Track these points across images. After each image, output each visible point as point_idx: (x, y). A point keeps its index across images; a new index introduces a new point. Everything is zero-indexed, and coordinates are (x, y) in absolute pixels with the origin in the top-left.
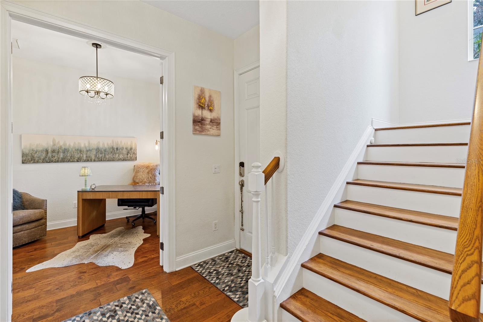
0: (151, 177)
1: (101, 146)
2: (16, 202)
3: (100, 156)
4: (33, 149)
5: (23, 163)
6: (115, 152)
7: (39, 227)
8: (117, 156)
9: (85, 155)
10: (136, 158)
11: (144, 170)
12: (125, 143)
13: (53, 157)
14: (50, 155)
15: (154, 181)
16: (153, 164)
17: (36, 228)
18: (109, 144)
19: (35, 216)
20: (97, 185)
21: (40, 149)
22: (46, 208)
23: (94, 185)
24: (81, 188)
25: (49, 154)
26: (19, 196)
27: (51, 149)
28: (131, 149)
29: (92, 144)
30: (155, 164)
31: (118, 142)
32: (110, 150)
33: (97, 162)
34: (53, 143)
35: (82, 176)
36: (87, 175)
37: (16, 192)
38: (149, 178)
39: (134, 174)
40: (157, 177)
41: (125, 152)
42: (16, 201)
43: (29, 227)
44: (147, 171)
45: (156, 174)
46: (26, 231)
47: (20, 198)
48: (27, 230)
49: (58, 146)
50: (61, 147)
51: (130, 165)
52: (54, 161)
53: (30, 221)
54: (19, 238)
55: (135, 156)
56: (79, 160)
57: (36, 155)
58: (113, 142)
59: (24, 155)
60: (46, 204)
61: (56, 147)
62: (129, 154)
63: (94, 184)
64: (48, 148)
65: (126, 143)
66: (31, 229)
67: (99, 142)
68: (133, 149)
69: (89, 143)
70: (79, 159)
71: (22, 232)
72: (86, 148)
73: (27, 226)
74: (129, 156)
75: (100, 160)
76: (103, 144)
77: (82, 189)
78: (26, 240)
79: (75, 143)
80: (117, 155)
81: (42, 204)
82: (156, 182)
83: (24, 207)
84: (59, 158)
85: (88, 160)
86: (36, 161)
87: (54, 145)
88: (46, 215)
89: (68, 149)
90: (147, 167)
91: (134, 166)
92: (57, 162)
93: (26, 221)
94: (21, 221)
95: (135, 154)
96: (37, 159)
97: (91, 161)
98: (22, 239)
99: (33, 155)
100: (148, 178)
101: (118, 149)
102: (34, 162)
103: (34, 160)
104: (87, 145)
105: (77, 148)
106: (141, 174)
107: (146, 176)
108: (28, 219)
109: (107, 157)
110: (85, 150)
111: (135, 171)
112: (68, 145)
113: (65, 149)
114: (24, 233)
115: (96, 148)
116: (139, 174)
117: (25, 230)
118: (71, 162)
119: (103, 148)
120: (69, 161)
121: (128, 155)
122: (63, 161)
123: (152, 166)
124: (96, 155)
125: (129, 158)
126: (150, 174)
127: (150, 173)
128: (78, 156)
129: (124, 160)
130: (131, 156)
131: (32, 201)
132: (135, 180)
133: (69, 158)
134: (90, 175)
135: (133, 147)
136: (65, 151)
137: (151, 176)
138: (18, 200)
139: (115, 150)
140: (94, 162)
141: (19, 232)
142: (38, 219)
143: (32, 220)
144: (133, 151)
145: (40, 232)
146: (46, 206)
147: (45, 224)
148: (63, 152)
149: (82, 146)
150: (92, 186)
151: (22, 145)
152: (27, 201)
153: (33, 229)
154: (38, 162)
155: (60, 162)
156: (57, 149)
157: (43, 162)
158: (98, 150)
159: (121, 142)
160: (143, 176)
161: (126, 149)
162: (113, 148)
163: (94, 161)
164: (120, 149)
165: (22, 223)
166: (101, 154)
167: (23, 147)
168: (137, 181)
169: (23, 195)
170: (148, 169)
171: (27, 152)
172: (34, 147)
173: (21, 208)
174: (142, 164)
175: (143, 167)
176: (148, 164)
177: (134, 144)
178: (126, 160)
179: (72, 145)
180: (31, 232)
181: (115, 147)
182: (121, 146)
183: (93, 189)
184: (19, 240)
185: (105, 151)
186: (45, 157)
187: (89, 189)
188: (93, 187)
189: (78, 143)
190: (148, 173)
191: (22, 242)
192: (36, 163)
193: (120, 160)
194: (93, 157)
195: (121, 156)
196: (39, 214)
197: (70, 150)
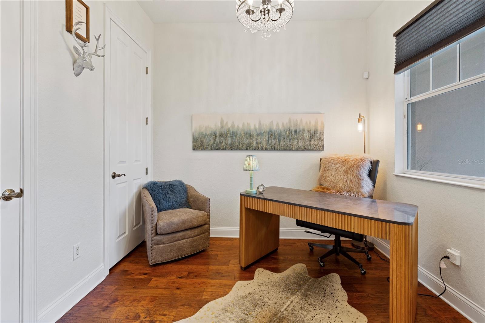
0: (351, 181)
1: (275, 128)
2: (182, 197)
3: (274, 142)
4: (202, 133)
5: (194, 149)
6: (293, 136)
7: (202, 235)
8: (295, 143)
9: (255, 141)
10: (323, 146)
11: (337, 166)
12: (306, 123)
13: (221, 143)
14: (218, 140)
15: (358, 188)
16: (355, 157)
17: (199, 236)
18: (285, 125)
19: (197, 221)
20: (266, 186)
21: (209, 132)
22: (209, 210)
23: (262, 187)
24: (245, 188)
25: (217, 138)
26: (185, 189)
27: (220, 132)
28: (316, 132)
29: (263, 125)
30: (359, 157)
31: (297, 120)
32: (286, 133)
33: (269, 151)
34: (221, 124)
35: (246, 170)
36: (252, 169)
37: (182, 184)
38: (348, 182)
39: (320, 174)
40: (365, 182)
41: (306, 136)
42: (182, 195)
43: (191, 234)
44: (344, 168)
45: (362, 175)
46: (188, 239)
47: (186, 192)
48: (190, 238)
49: (226, 128)
50: (229, 130)
51: (314, 157)
52: (222, 148)
53: (192, 227)
54: (181, 248)
55: (322, 144)
56: (248, 148)
57: (205, 140)
58: (290, 122)
59: (195, 140)
60: (209, 205)
61: (224, 131)
62: (313, 140)
63: (262, 185)
64: (216, 131)
65: (308, 123)
66: (193, 237)
67: (272, 122)
68: (319, 132)
69: (260, 124)
70: (248, 146)
71: (184, 240)
72: (256, 130)
73: (189, 232)
74: (312, 142)
75: (274, 148)
76: (278, 125)
77: (246, 191)
78: (188, 252)
79: (244, 123)
80: (296, 141)
81: (205, 204)
82: (362, 190)
83: (189, 205)
84: (227, 145)
85: (258, 148)
86: (205, 148)
87: (222, 127)
88: (209, 219)
89: (237, 132)
90: (344, 162)
91: (321, 159)
92: (225, 149)
93: (188, 227)
94: (183, 227)
95: (321, 139)
96: (205, 145)
97: (262, 149)
98: (185, 250)
99: (202, 140)
100: (346, 181)
101: (297, 132)
102: (203, 149)
103: (204, 146)
104: (257, 127)
105: (246, 131)
106: (334, 173)
107: (342, 177)
108: (190, 223)
109: (282, 143)
110: (255, 134)
111: (322, 168)
112: (236, 127)
113: (233, 133)
114: (186, 242)
115: (268, 131)
116: (328, 173)
117: (187, 237)
118: (239, 150)
119: (277, 131)
120: (237, 149)
121: (310, 141)
122: (231, 148)
123: (352, 160)
124: (269, 141)
125: (313, 147)
126: (349, 175)
127: (349, 172)
128: (247, 142)
129: (305, 149)
130: (316, 143)
131: (196, 197)
132: (322, 182)
133: (237, 144)
134: (256, 169)
135: (319, 129)
136: (234, 134)
137: (352, 179)
138: (184, 194)
139: (293, 133)
140: (266, 151)
141: (181, 240)
142: (200, 225)
143: (194, 226)
144: (318, 134)
145: (203, 242)
146: (209, 207)
147: (208, 231)
148: (231, 137)
149: (252, 127)
150: (260, 188)
151: (193, 127)
152: (191, 197)
153: (196, 238)
154: (206, 149)
155: (229, 150)
156: (225, 132)
157: (212, 149)
158: (271, 134)
159: (301, 120)
160: (337, 177)
161: (308, 131)
162: (290, 131)
163: (266, 149)
164: (300, 132)
165: (184, 229)
166: (275, 139)
167: (193, 131)
168: (326, 185)
169: (188, 189)
170: (345, 165)
171: (197, 136)
172: (203, 130)
173: (186, 206)
174: (335, 157)
175: (336, 161)
176: (345, 157)
177: (319, 125)
178: (308, 150)
179: (241, 126)
180: (194, 241)
181: (293, 129)
182: (301, 128)
183: (261, 193)
184: (182, 250)
185: (280, 135)
186: (214, 142)
187: (255, 193)
188: (261, 190)
189: (247, 123)
190: (346, 172)
191: (184, 253)
192: (205, 150)
193: (299, 149)
194: (265, 145)
195: (301, 144)
196: (201, 218)
197: (238, 132)
